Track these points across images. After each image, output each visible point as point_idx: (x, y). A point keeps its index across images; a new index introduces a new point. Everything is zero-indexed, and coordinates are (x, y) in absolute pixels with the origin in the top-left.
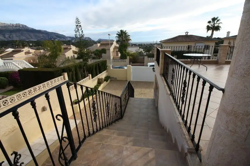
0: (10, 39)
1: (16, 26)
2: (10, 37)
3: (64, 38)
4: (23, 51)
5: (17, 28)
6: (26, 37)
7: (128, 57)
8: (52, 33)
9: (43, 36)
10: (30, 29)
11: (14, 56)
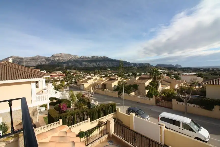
0: (99, 66)
1: (103, 58)
2: (98, 64)
3: (129, 64)
4: (93, 78)
5: (103, 59)
6: (107, 64)
7: (154, 97)
8: (123, 61)
9: (116, 63)
10: (110, 59)
11: (87, 81)
